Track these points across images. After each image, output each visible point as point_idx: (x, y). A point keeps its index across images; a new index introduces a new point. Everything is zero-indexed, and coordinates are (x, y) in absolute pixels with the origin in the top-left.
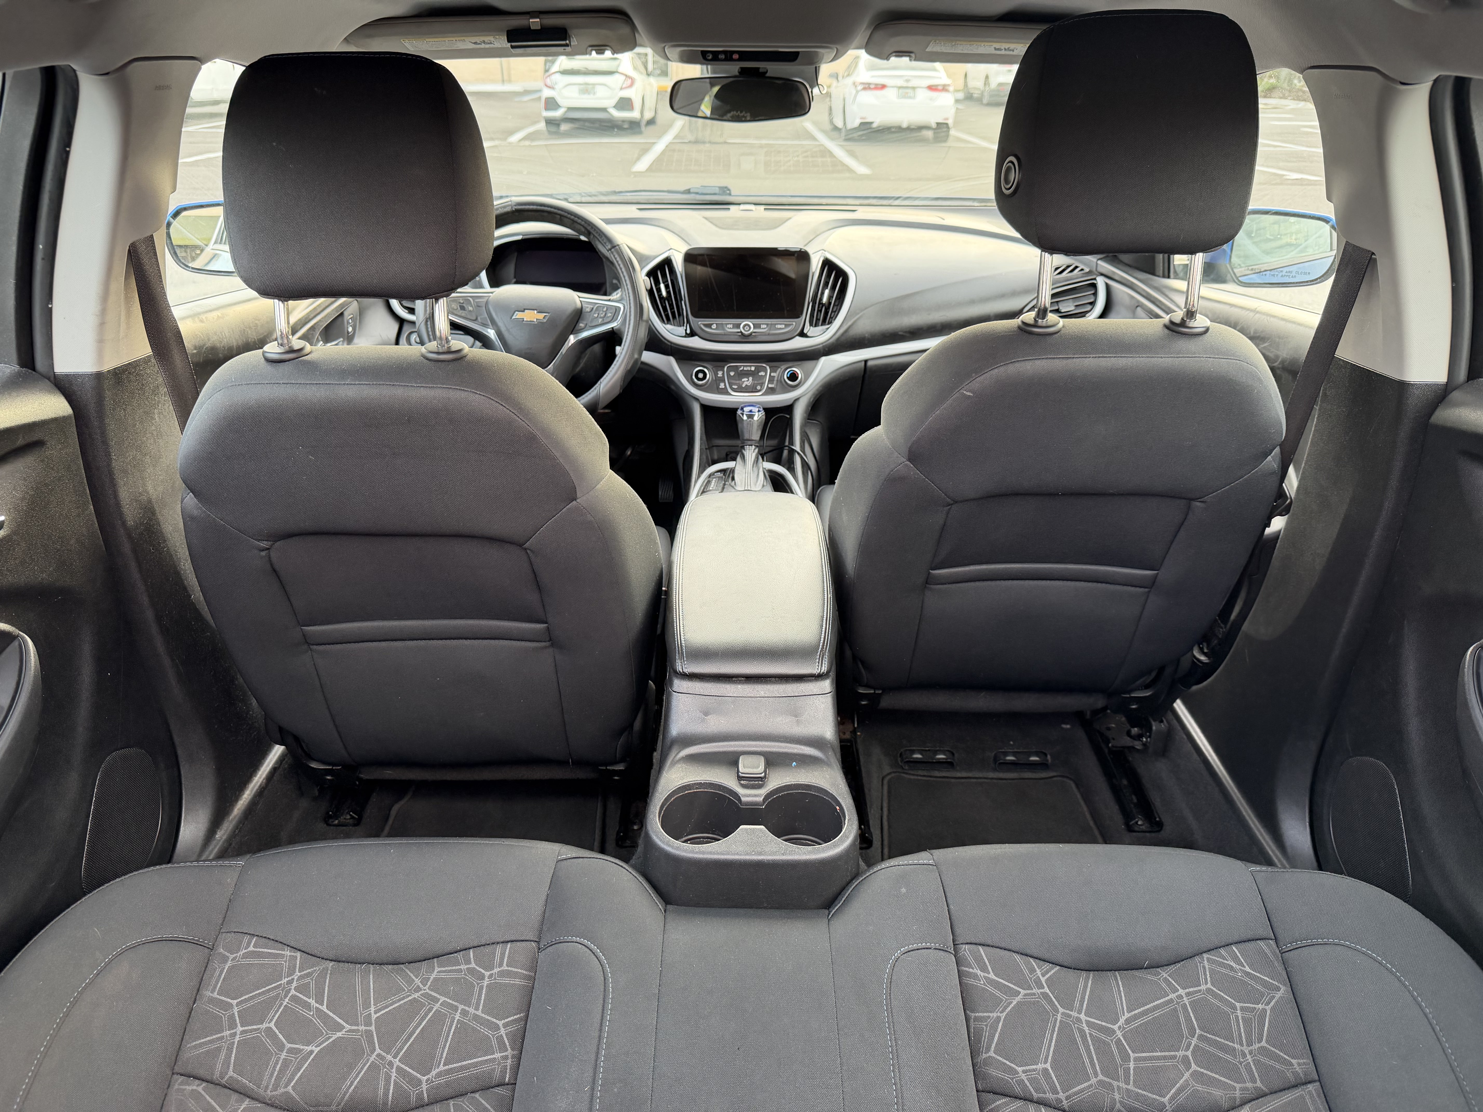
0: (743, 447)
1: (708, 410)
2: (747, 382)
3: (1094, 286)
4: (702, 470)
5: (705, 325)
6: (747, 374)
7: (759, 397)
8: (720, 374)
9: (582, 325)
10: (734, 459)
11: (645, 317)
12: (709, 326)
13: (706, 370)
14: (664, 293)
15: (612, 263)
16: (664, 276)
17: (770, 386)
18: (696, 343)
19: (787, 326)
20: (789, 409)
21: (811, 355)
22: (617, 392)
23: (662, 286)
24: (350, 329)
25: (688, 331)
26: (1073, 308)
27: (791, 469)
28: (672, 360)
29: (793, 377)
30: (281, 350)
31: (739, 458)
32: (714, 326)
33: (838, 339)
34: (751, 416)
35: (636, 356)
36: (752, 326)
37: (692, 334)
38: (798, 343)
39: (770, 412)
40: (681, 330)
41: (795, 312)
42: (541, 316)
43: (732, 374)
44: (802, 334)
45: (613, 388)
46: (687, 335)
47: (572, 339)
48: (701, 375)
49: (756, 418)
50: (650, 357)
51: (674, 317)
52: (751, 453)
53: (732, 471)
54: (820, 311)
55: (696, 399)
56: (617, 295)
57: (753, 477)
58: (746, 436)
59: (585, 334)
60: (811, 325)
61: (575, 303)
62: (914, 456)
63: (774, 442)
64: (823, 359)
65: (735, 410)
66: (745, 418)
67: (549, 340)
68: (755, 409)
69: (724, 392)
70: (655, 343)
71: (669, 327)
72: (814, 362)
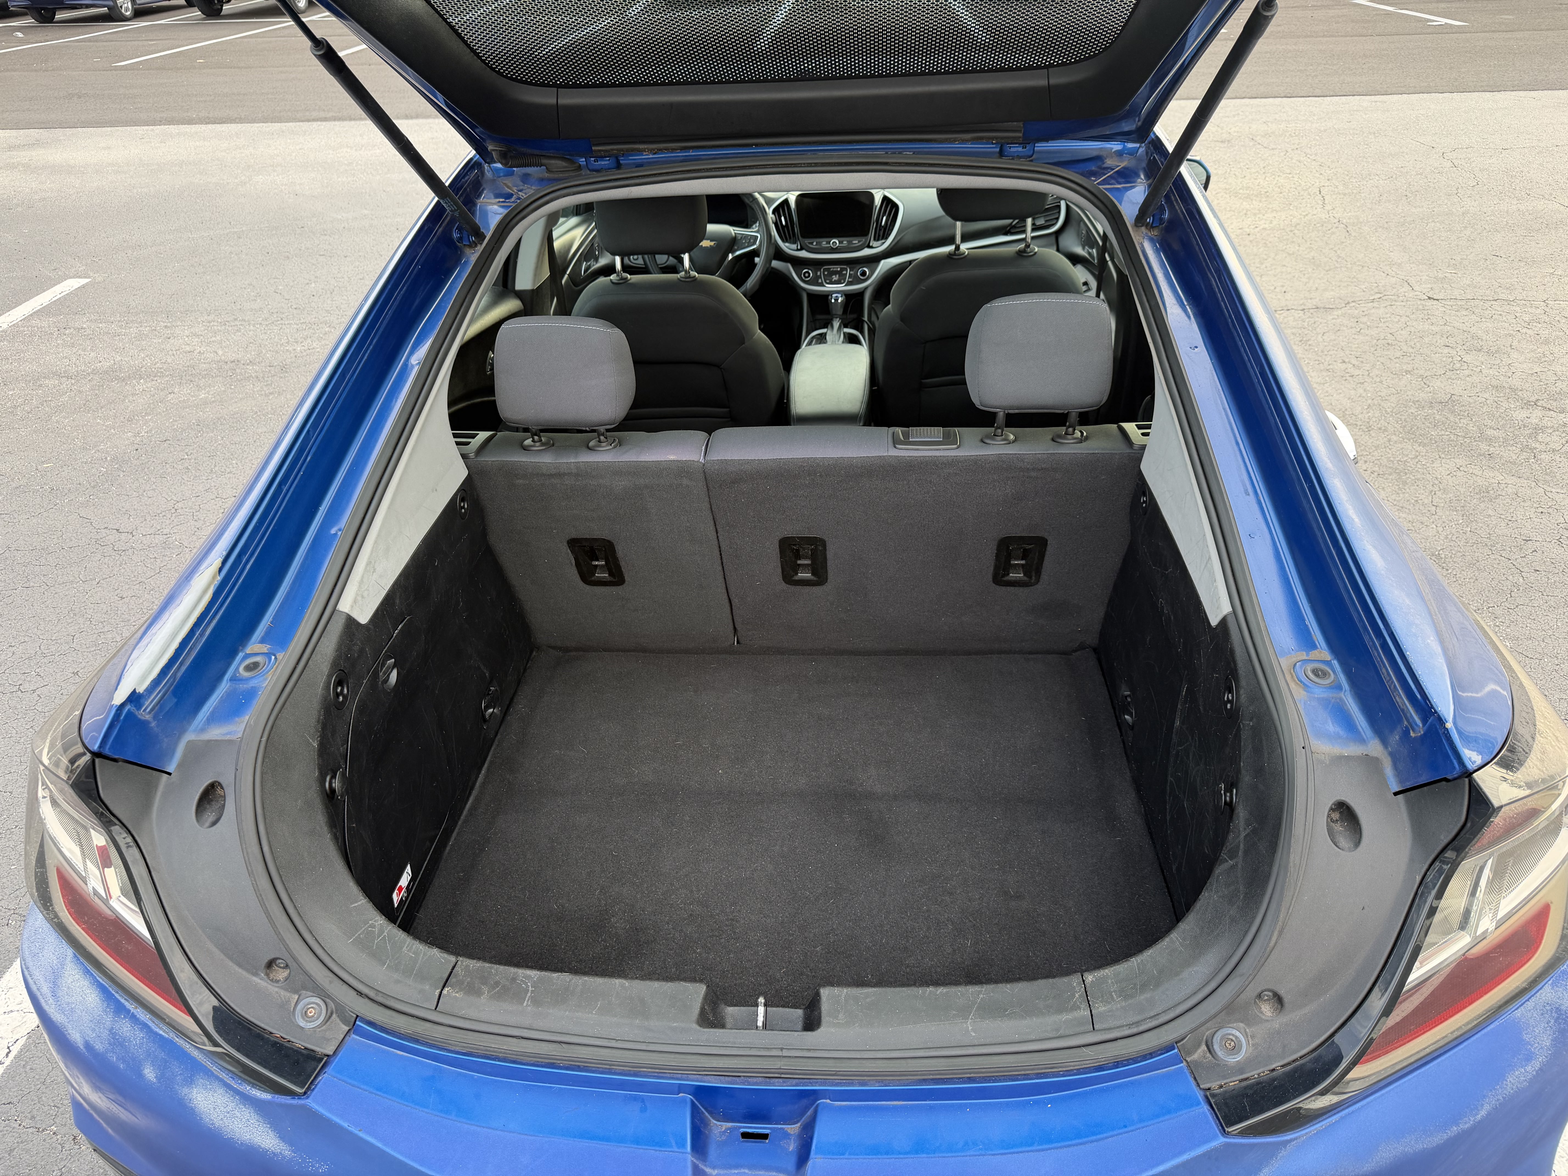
0: (832, 320)
1: (812, 296)
2: (835, 278)
3: (1059, 207)
4: (807, 335)
5: (809, 243)
6: (835, 273)
7: (841, 287)
8: (819, 273)
9: (736, 248)
10: (827, 327)
11: (773, 241)
12: (812, 243)
13: (810, 272)
14: (784, 223)
15: (753, 209)
16: (784, 211)
17: (850, 280)
18: (804, 254)
19: (859, 242)
20: (860, 294)
21: (875, 260)
22: (757, 287)
23: (783, 218)
24: (597, 253)
25: (799, 247)
26: (1043, 222)
27: (862, 333)
28: (790, 266)
29: (864, 273)
30: (618, 278)
31: (829, 326)
32: (815, 243)
33: (891, 249)
34: (836, 300)
35: (768, 265)
36: (837, 242)
37: (802, 249)
38: (866, 252)
39: (848, 296)
40: (794, 246)
41: (864, 233)
42: (712, 243)
43: (826, 273)
44: (869, 247)
45: (754, 285)
46: (798, 250)
47: (730, 256)
48: (807, 275)
49: (839, 301)
50: (775, 264)
51: (790, 238)
52: (836, 324)
53: (825, 334)
54: (880, 230)
55: (804, 289)
56: (755, 228)
57: (837, 337)
58: (834, 312)
59: (738, 253)
60: (875, 240)
61: (731, 233)
62: (903, 319)
63: (854, 316)
64: (883, 262)
65: (828, 296)
66: (833, 301)
67: (717, 258)
68: (839, 295)
69: (822, 285)
70: (779, 255)
71: (787, 244)
72: (876, 264)
